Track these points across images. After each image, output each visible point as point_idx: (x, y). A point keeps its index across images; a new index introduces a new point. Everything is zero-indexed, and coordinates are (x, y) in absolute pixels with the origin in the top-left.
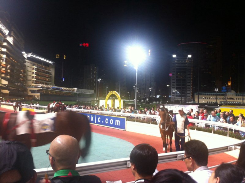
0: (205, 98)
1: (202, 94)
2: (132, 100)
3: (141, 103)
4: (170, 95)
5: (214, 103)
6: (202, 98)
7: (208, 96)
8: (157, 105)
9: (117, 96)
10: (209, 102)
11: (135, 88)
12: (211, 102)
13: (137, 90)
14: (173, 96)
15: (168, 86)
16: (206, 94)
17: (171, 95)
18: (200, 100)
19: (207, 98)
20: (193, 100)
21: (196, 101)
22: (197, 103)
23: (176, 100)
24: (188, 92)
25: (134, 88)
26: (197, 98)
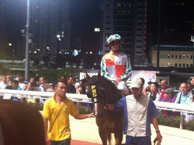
0: (172, 56)
1: (166, 47)
2: (20, 62)
3: (40, 67)
4: (101, 50)
5: (190, 66)
6: (165, 57)
7: (178, 53)
8: (72, 70)
10: (180, 65)
11: (26, 34)
12: (184, 64)
13: (30, 38)
15: (97, 30)
16: (173, 48)
17: (104, 50)
18: (161, 60)
19: (176, 57)
20: (147, 60)
21: (154, 62)
22: (156, 66)
24: (137, 44)
26: (156, 57)
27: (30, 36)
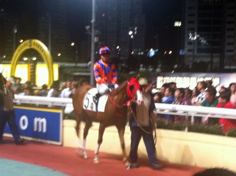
2: (84, 65)
4: (183, 48)
9: (42, 54)
11: (91, 31)
13: (96, 36)
14: (189, 50)
15: (178, 24)
17: (186, 49)
23: (198, 61)
24: (228, 40)
25: (87, 31)
27: (96, 34)
